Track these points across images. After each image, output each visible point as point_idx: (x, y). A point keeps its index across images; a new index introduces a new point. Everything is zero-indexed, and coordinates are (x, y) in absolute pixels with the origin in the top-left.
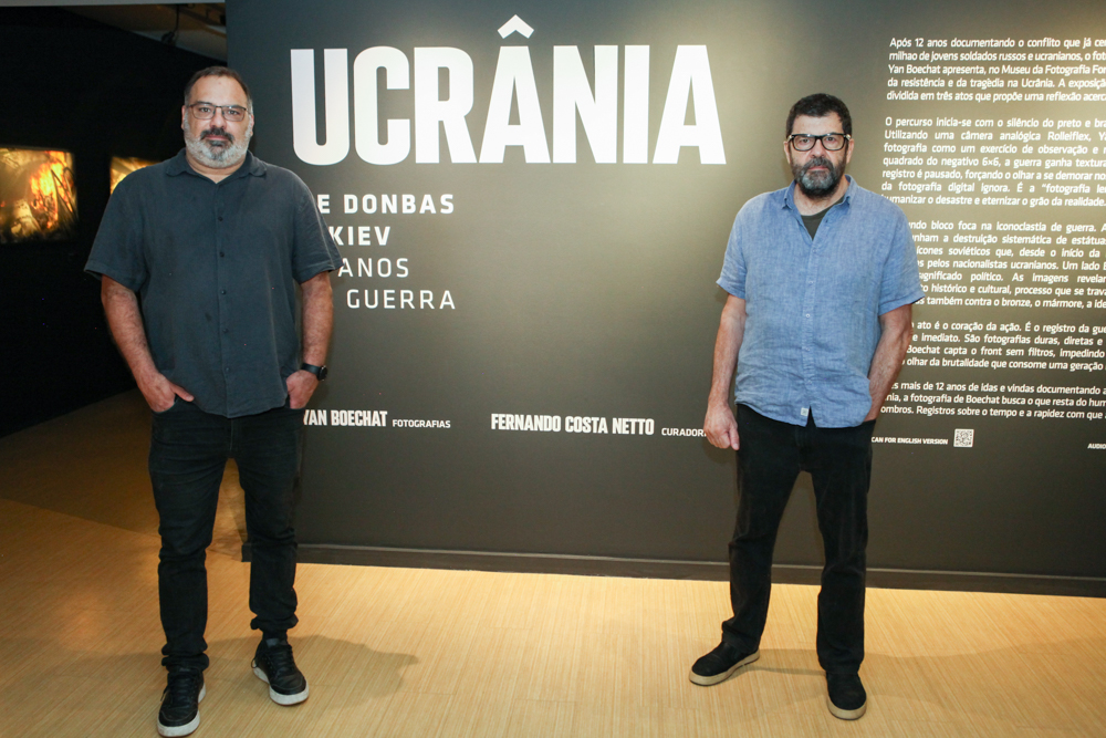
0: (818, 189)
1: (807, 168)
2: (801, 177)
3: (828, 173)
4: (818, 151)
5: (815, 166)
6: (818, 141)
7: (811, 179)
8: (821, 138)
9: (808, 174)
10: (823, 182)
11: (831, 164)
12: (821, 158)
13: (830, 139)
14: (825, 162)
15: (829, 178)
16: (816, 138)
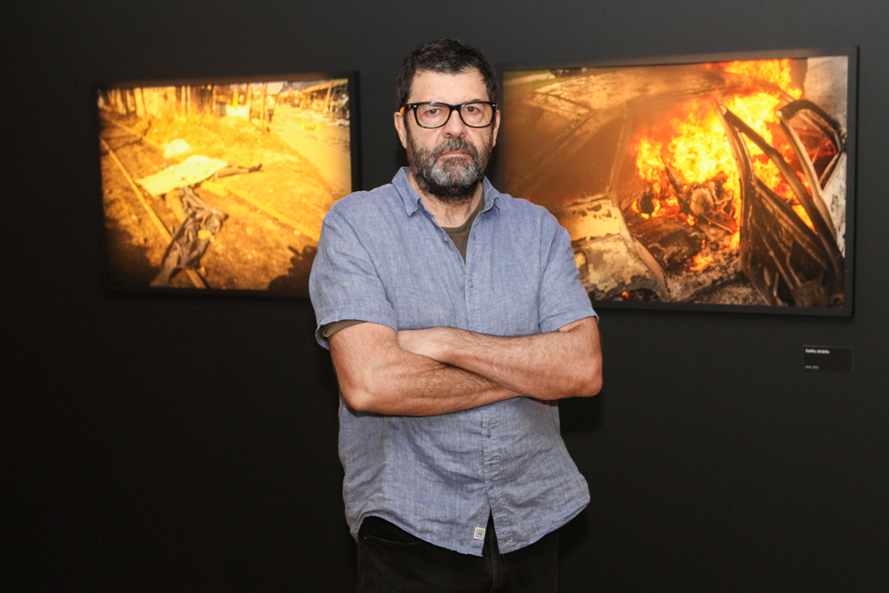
0: (455, 186)
1: (438, 154)
2: (429, 169)
3: (470, 161)
4: (455, 126)
5: (451, 150)
6: (455, 113)
7: (445, 169)
8: (458, 108)
9: (440, 163)
10: (464, 174)
11: (474, 148)
12: (459, 138)
13: (471, 109)
14: (466, 145)
15: (472, 169)
16: (452, 108)
